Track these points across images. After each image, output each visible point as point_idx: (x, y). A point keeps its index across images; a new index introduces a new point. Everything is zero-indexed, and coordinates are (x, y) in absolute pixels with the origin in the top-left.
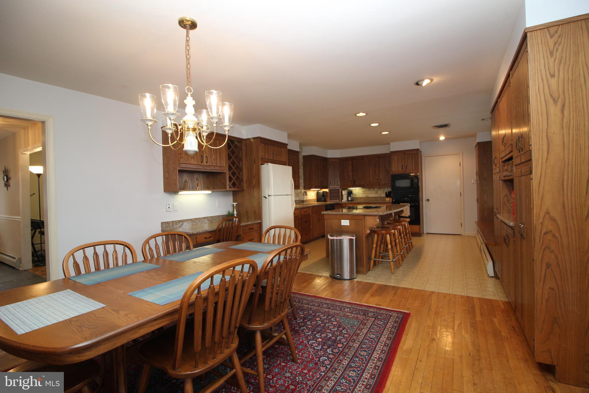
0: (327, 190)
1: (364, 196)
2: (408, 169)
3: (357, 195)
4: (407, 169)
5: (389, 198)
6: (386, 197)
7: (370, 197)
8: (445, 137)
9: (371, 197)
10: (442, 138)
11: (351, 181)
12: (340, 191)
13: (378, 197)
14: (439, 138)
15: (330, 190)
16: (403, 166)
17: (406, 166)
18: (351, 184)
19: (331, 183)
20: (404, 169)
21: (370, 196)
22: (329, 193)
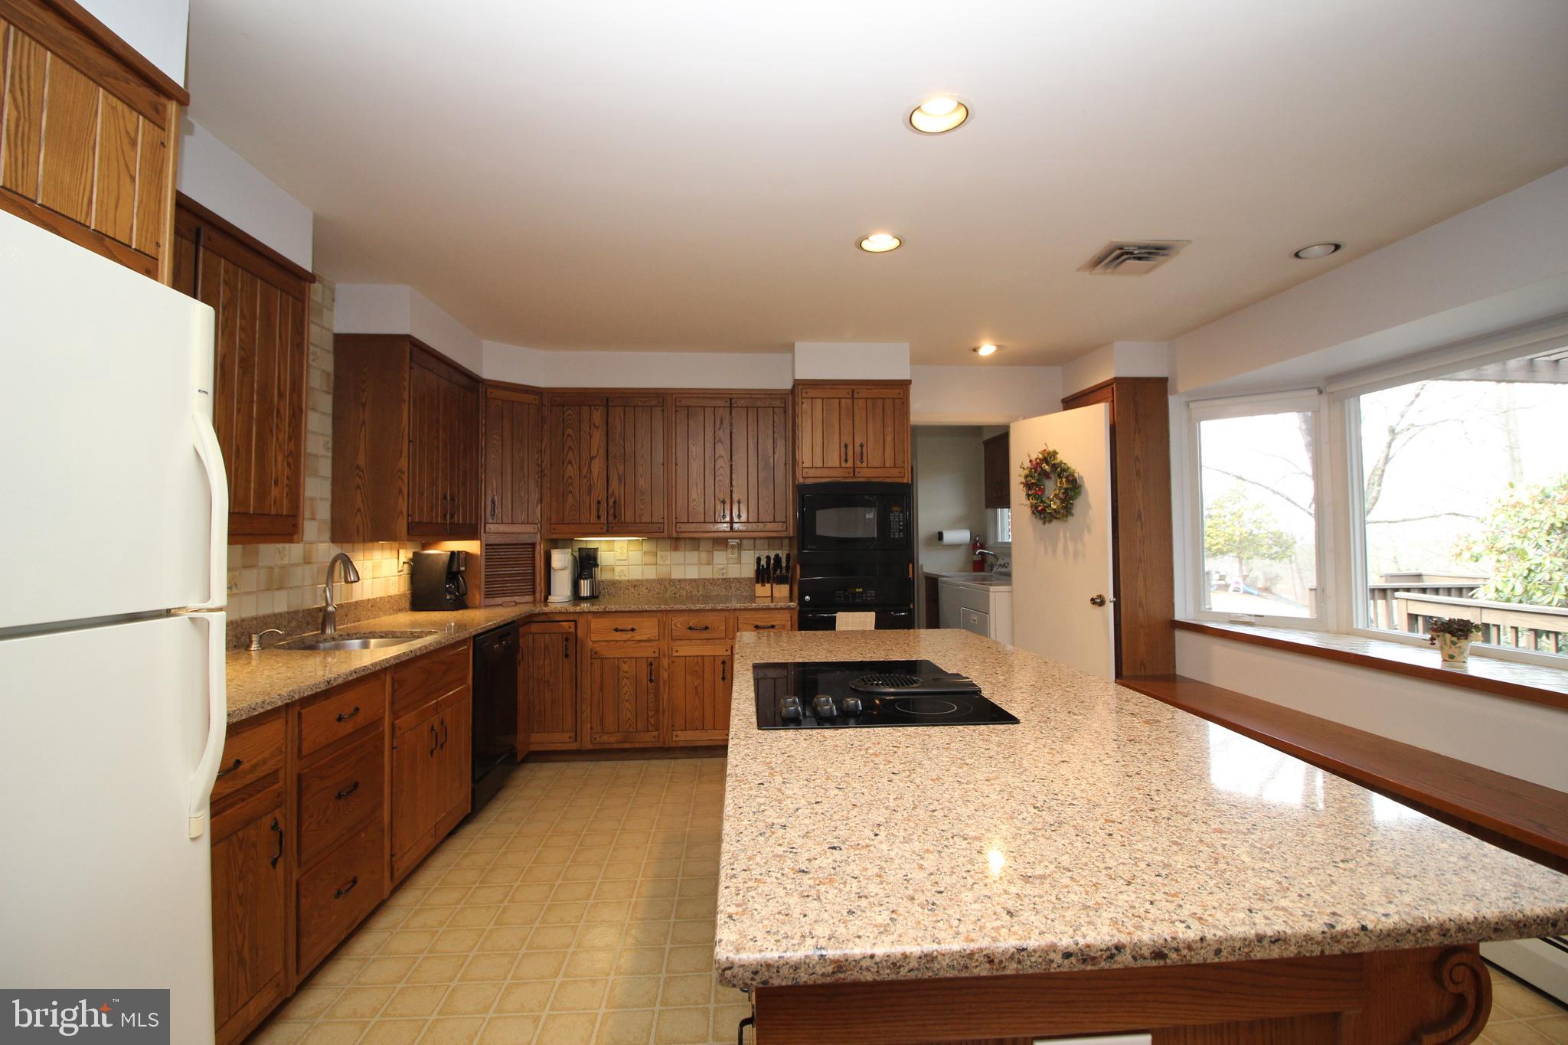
0: (472, 547)
1: (650, 574)
2: (865, 459)
3: (617, 569)
4: (864, 464)
5: (768, 586)
6: (757, 582)
7: (679, 581)
8: (999, 347)
9: (685, 580)
10: (987, 349)
11: (599, 502)
12: (540, 550)
13: (713, 582)
14: (975, 350)
15: (488, 547)
16: (846, 446)
17: (858, 449)
18: (599, 517)
19: (498, 511)
20: (850, 464)
21: (677, 574)
22: (483, 563)
